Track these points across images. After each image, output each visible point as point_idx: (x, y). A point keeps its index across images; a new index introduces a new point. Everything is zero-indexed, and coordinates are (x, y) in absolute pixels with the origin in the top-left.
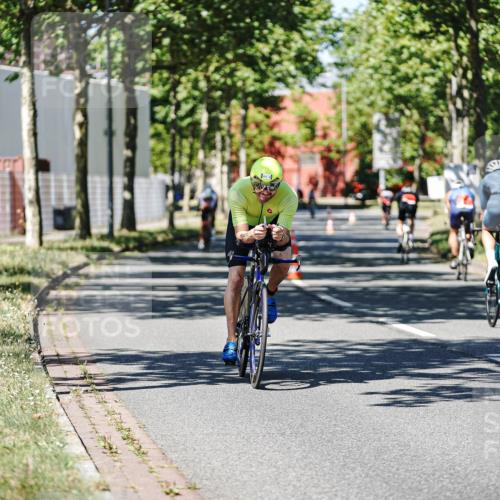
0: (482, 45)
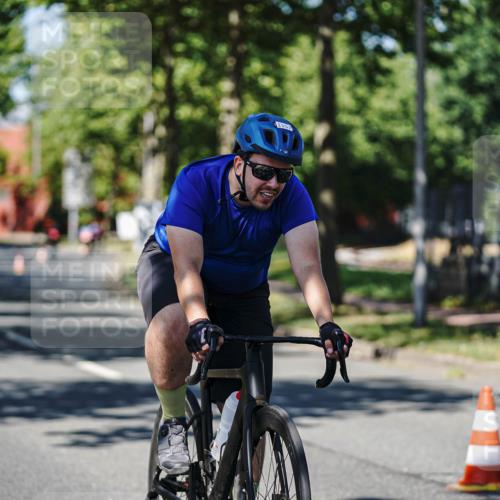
0: (178, 81)
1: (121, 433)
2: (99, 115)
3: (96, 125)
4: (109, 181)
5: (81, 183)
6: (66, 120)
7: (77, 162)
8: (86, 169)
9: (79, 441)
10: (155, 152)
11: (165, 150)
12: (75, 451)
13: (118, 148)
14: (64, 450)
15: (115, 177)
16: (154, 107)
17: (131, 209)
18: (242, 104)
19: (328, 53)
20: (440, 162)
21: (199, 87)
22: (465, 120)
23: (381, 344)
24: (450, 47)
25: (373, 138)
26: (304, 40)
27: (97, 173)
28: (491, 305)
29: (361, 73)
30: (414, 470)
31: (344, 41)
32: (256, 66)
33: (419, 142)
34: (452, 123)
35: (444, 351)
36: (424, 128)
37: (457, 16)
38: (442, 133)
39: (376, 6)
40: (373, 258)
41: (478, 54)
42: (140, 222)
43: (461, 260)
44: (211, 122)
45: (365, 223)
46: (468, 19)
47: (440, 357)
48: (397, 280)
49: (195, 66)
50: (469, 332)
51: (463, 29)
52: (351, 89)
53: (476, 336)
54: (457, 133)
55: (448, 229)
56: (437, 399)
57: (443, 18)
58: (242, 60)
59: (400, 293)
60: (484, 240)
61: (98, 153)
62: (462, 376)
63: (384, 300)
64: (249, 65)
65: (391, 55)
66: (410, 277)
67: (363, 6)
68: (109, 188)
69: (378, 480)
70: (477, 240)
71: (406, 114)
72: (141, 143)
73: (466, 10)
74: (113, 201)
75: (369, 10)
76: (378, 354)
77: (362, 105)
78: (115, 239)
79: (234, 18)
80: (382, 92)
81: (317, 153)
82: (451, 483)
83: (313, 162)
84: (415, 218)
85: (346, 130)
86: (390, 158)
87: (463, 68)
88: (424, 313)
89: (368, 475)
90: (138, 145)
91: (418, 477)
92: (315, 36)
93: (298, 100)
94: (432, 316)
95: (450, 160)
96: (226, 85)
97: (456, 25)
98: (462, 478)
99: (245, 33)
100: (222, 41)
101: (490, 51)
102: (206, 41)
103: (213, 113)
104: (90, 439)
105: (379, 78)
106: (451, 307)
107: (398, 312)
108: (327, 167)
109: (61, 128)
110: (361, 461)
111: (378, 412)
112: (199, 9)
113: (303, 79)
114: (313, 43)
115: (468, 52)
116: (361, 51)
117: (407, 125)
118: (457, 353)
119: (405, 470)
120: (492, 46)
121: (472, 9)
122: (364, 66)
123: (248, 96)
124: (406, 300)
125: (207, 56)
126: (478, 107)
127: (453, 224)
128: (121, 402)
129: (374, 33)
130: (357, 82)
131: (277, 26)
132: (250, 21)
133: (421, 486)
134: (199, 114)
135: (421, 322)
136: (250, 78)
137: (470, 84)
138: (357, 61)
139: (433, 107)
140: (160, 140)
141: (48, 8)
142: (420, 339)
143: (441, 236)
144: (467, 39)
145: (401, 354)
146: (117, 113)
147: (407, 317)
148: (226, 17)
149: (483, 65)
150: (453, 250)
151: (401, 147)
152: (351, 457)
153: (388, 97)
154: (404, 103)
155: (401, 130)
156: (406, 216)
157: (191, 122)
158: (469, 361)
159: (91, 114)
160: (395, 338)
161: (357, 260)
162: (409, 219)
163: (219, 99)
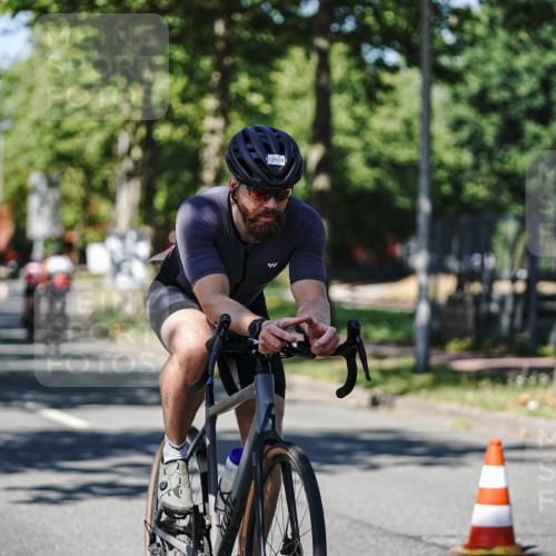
1: (86, 489)
2: (69, 135)
3: (66, 146)
4: (78, 208)
5: (47, 211)
6: (32, 141)
7: (43, 187)
8: (53, 195)
9: (41, 497)
10: (130, 175)
11: (141, 174)
12: (36, 507)
13: (89, 172)
14: (25, 507)
15: (86, 204)
16: (130, 127)
17: (102, 240)
18: (228, 123)
19: (324, 67)
20: (447, 189)
21: (179, 104)
22: (474, 143)
23: (378, 391)
24: (460, 62)
25: (373, 162)
26: (297, 53)
27: (65, 200)
28: (502, 348)
29: (361, 91)
30: (414, 531)
31: (342, 53)
32: (243, 81)
33: (424, 167)
34: (461, 145)
35: (449, 400)
36: (430, 152)
37: (467, 26)
38: (449, 157)
39: (378, 16)
40: (371, 295)
41: (491, 68)
42: (112, 253)
43: (469, 299)
44: (194, 143)
45: (362, 256)
46: (480, 30)
47: (444, 406)
48: (397, 320)
49: (175, 81)
50: (477, 377)
51: (474, 41)
52: (349, 107)
53: (484, 383)
54: (467, 158)
55: (453, 263)
56: (439, 452)
57: (452, 29)
58: (228, 75)
59: (400, 335)
60: (494, 277)
61: (67, 177)
62: (468, 427)
63: (383, 343)
64: (236, 80)
65: (394, 70)
66: (412, 316)
67: (363, 15)
68: (79, 217)
69: (374, 542)
70: (486, 276)
71: (410, 136)
72: (116, 167)
73: (477, 20)
74: (82, 231)
75: (370, 20)
76: (375, 402)
77: (361, 126)
78: (84, 273)
79: (220, 28)
80: (384, 111)
81: (311, 178)
82: (453, 546)
83: (305, 188)
84: (417, 251)
85: (343, 153)
86: (391, 184)
87: (473, 84)
88: (427, 357)
89: (362, 537)
90: (111, 169)
91: (418, 539)
92: (309, 47)
93: (290, 119)
94: (435, 360)
95: (458, 188)
96: (210, 103)
97: (467, 37)
98: (467, 541)
99: (231, 45)
100: (206, 53)
101: (504, 66)
102: (188, 53)
103: (195, 133)
104: (53, 495)
105: (380, 95)
106: (457, 350)
107: (398, 356)
108: (321, 194)
109: (26, 150)
110: (354, 521)
111: (374, 467)
112: (182, 18)
113: (296, 96)
114: (308, 56)
115: (480, 67)
116: (361, 65)
117: (410, 148)
118: (463, 401)
119: (403, 531)
120: (506, 60)
121: (485, 19)
122: (364, 82)
123: (234, 115)
124: (408, 342)
125: (189, 70)
126: (490, 128)
127: (460, 258)
128: (88, 455)
129: (375, 45)
130: (356, 100)
131: (266, 37)
132: (237, 31)
133: (421, 549)
134: (179, 134)
135: (423, 367)
136: (237, 94)
137: (481, 102)
138: (356, 76)
139: (439, 128)
140: (136, 163)
141: (14, 16)
142: (423, 386)
143: (447, 271)
144: (479, 52)
145: (400, 402)
146: (89, 134)
147: (408, 361)
148: (212, 27)
149: (496, 80)
150: (460, 287)
151: (404, 172)
152: (344, 517)
153: (390, 117)
154: (408, 123)
155: (404, 153)
156: (408, 249)
157: (171, 143)
158: (477, 411)
159: (59, 134)
160: (395, 385)
161: (354, 298)
162: (412, 251)
163: (202, 118)
